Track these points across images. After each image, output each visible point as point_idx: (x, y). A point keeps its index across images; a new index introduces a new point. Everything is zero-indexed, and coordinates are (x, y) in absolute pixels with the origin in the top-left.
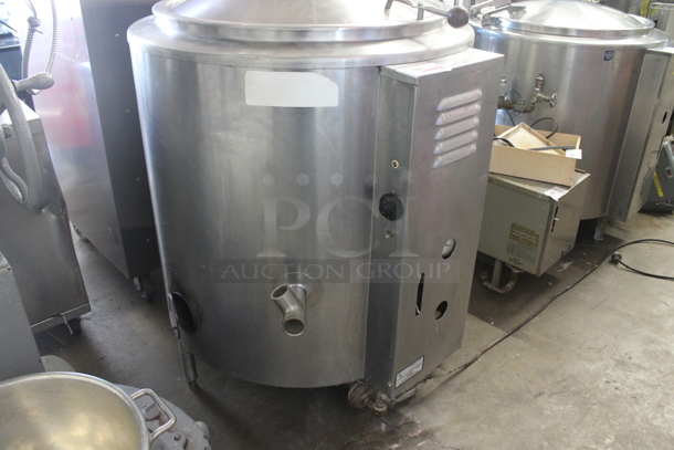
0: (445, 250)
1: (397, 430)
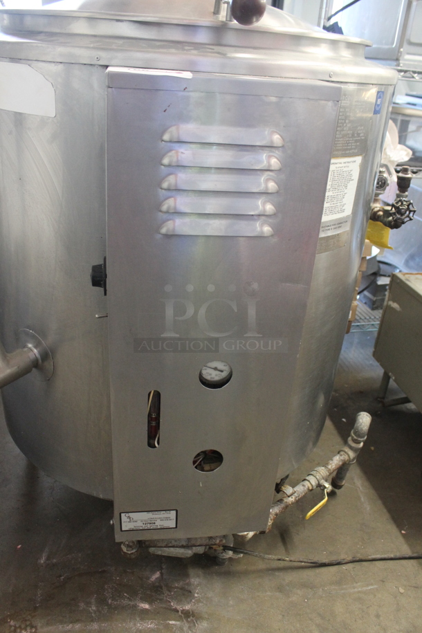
1: (164, 589)
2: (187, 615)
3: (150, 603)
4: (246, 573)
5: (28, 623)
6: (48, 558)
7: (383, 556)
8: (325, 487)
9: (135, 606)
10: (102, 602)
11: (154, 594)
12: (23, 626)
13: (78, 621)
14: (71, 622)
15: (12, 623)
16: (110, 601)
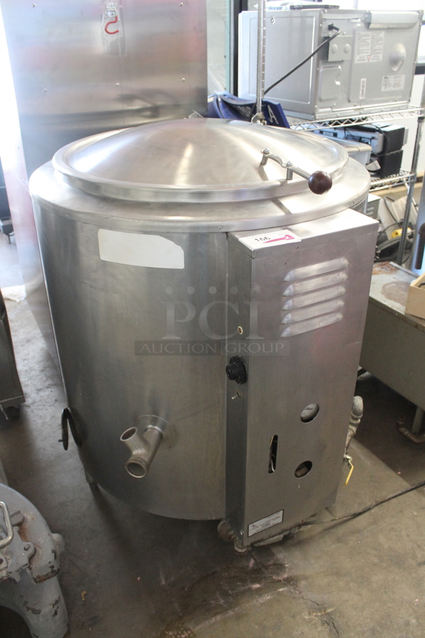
0: (306, 413)
1: (263, 569)
2: (288, 581)
3: (259, 582)
4: (311, 539)
5: (182, 629)
6: (166, 579)
7: (394, 495)
8: (348, 459)
9: (250, 589)
10: (225, 594)
11: (258, 575)
12: (180, 633)
13: (215, 614)
14: (213, 617)
15: (170, 633)
16: (230, 592)
